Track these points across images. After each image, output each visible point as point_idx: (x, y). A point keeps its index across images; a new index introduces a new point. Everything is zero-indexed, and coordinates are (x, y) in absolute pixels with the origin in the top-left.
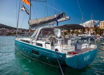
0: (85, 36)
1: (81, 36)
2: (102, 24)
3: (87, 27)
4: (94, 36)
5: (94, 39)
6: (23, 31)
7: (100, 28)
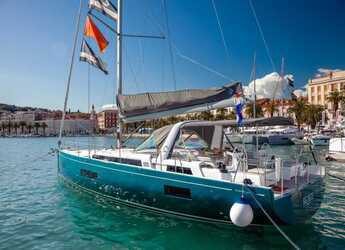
0: (264, 133)
1: (250, 133)
2: (316, 89)
3: (268, 100)
4: (294, 129)
5: (293, 139)
6: (38, 117)
7: (310, 101)
